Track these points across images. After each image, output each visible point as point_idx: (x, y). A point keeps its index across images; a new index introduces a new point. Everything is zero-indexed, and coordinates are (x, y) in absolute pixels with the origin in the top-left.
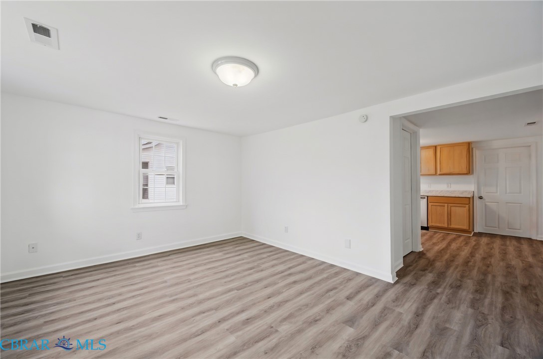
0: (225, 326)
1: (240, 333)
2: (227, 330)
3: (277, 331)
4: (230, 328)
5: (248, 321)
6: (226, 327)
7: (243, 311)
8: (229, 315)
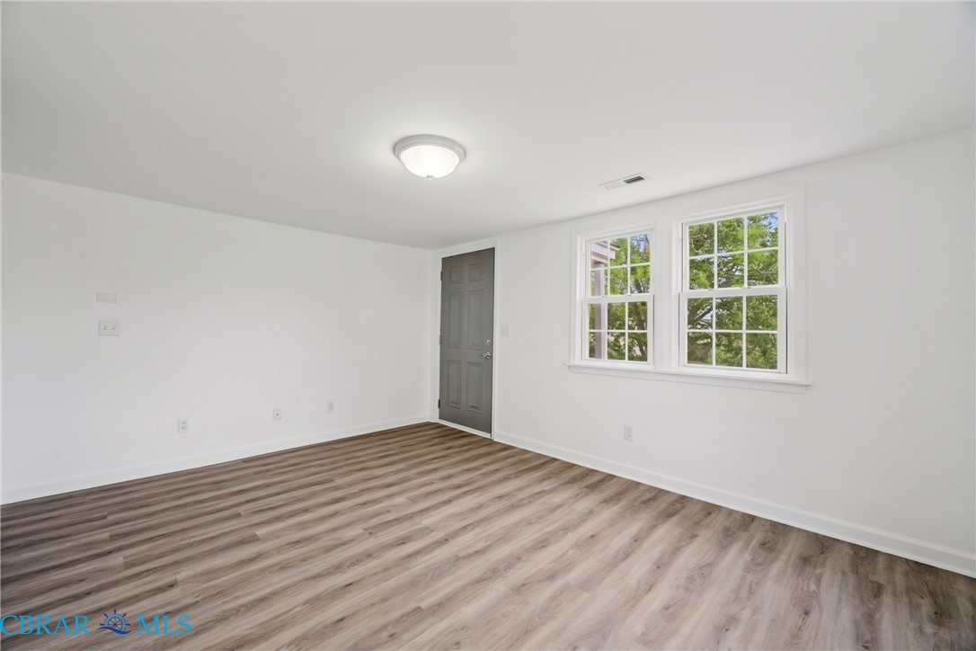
0: (437, 535)
1: (416, 527)
2: (433, 531)
3: (365, 530)
4: (429, 533)
5: (403, 541)
6: (435, 533)
7: (410, 556)
8: (433, 549)
